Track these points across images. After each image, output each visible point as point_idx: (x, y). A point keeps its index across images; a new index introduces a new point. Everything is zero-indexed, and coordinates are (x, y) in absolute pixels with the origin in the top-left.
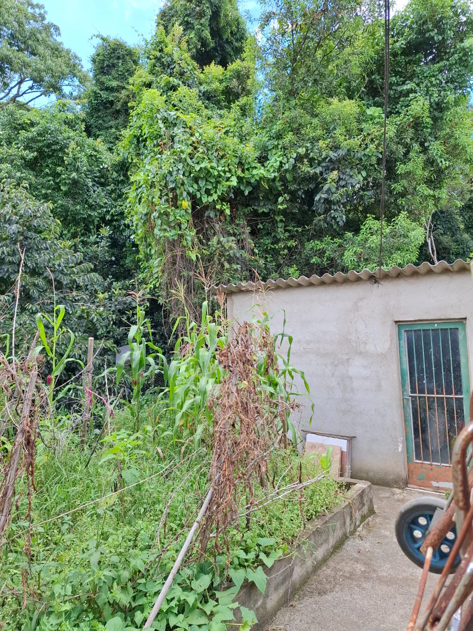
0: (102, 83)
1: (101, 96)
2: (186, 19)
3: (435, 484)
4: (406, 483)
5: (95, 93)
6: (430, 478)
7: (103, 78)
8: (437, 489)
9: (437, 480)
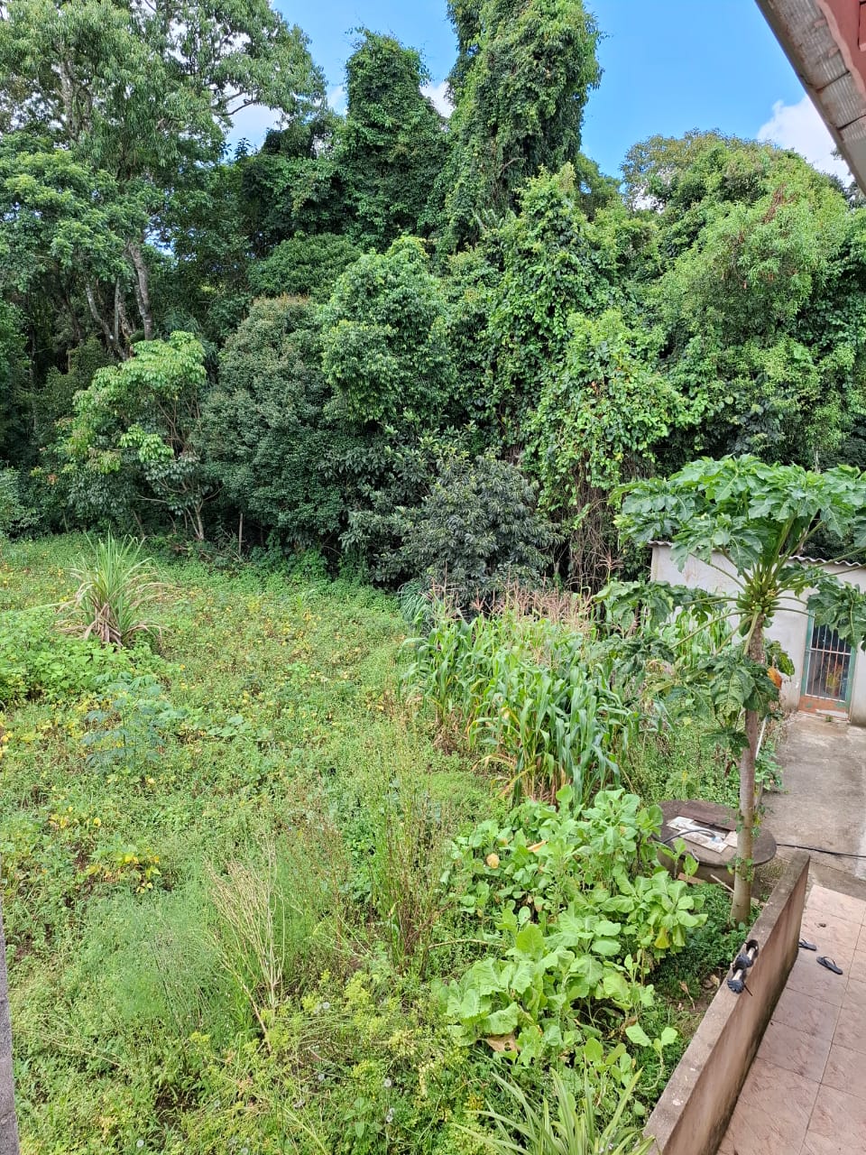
0: (367, 115)
1: (365, 138)
2: (528, 85)
3: (818, 711)
4: (797, 710)
5: (357, 131)
6: (814, 707)
7: (371, 108)
8: (819, 714)
9: (820, 708)
